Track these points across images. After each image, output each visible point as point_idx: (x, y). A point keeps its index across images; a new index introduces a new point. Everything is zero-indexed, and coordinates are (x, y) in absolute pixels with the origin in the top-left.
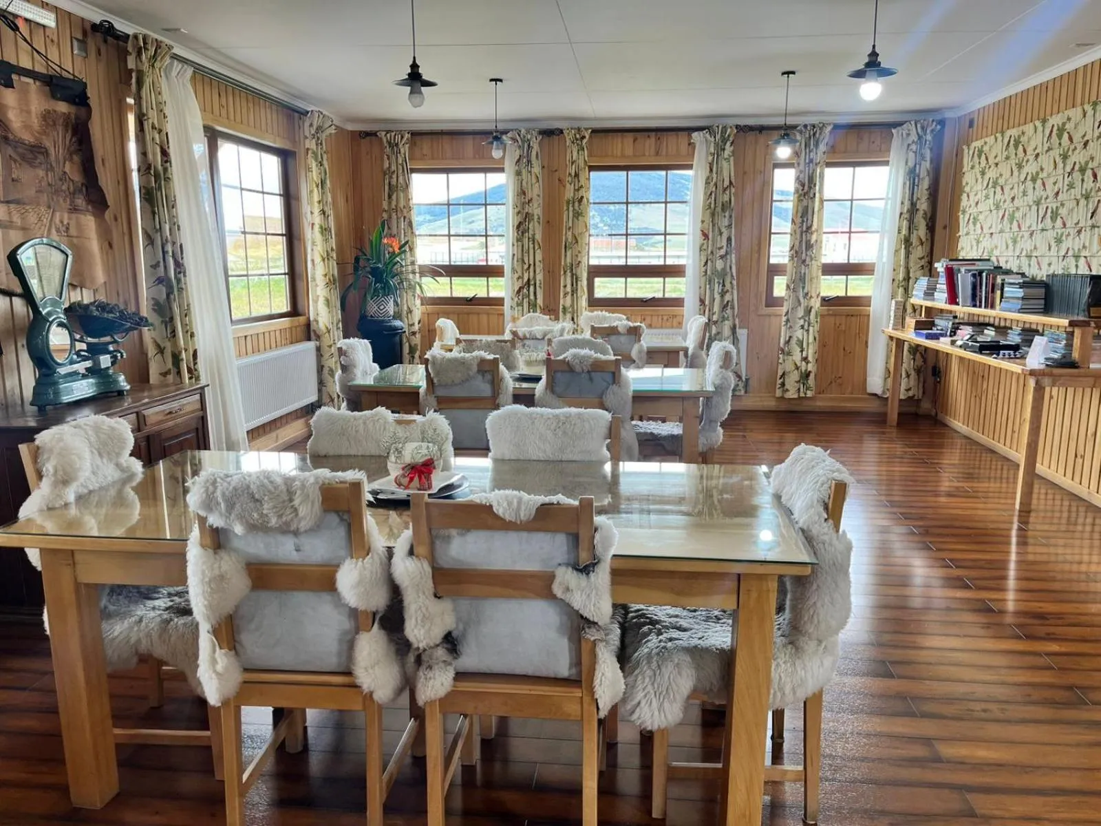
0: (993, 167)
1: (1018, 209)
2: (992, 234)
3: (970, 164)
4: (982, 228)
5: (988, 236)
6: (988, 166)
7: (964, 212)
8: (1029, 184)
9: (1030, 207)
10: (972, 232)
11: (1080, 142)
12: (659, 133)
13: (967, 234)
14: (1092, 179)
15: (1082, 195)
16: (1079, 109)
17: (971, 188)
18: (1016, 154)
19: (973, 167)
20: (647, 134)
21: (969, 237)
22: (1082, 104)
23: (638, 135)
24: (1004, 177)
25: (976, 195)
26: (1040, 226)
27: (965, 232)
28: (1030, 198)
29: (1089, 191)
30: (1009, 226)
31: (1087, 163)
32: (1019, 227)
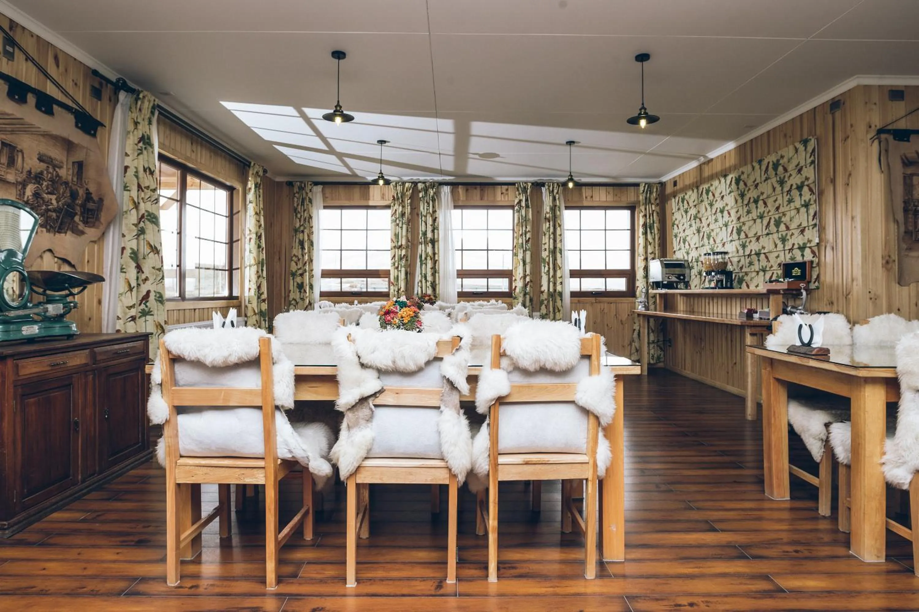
0: (692, 207)
1: (712, 230)
2: (697, 248)
3: (677, 208)
4: (689, 245)
5: (694, 249)
6: (689, 208)
7: (676, 236)
8: (719, 215)
9: (721, 228)
10: (683, 248)
11: (752, 185)
12: (482, 186)
13: (680, 249)
14: (764, 206)
15: (758, 216)
16: (749, 167)
17: (680, 221)
18: (708, 198)
19: (679, 209)
20: (474, 186)
21: (681, 251)
22: (752, 161)
23: (469, 187)
24: (701, 213)
25: (683, 225)
26: (729, 239)
27: (678, 248)
28: (721, 223)
29: (762, 213)
30: (708, 242)
31: (758, 197)
32: (714, 241)
